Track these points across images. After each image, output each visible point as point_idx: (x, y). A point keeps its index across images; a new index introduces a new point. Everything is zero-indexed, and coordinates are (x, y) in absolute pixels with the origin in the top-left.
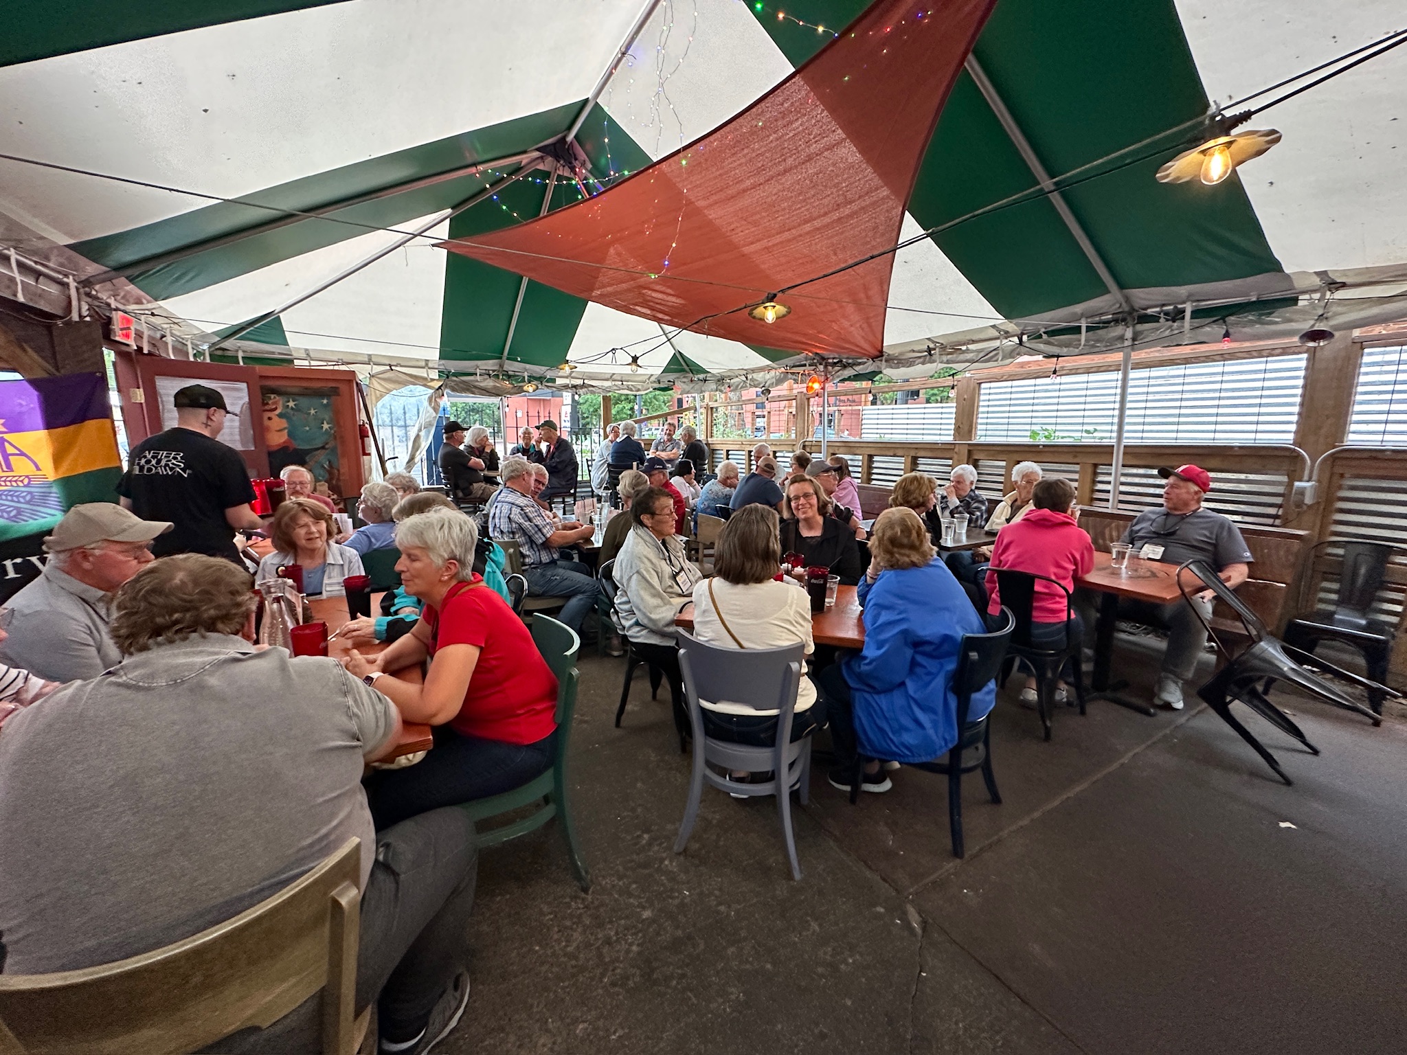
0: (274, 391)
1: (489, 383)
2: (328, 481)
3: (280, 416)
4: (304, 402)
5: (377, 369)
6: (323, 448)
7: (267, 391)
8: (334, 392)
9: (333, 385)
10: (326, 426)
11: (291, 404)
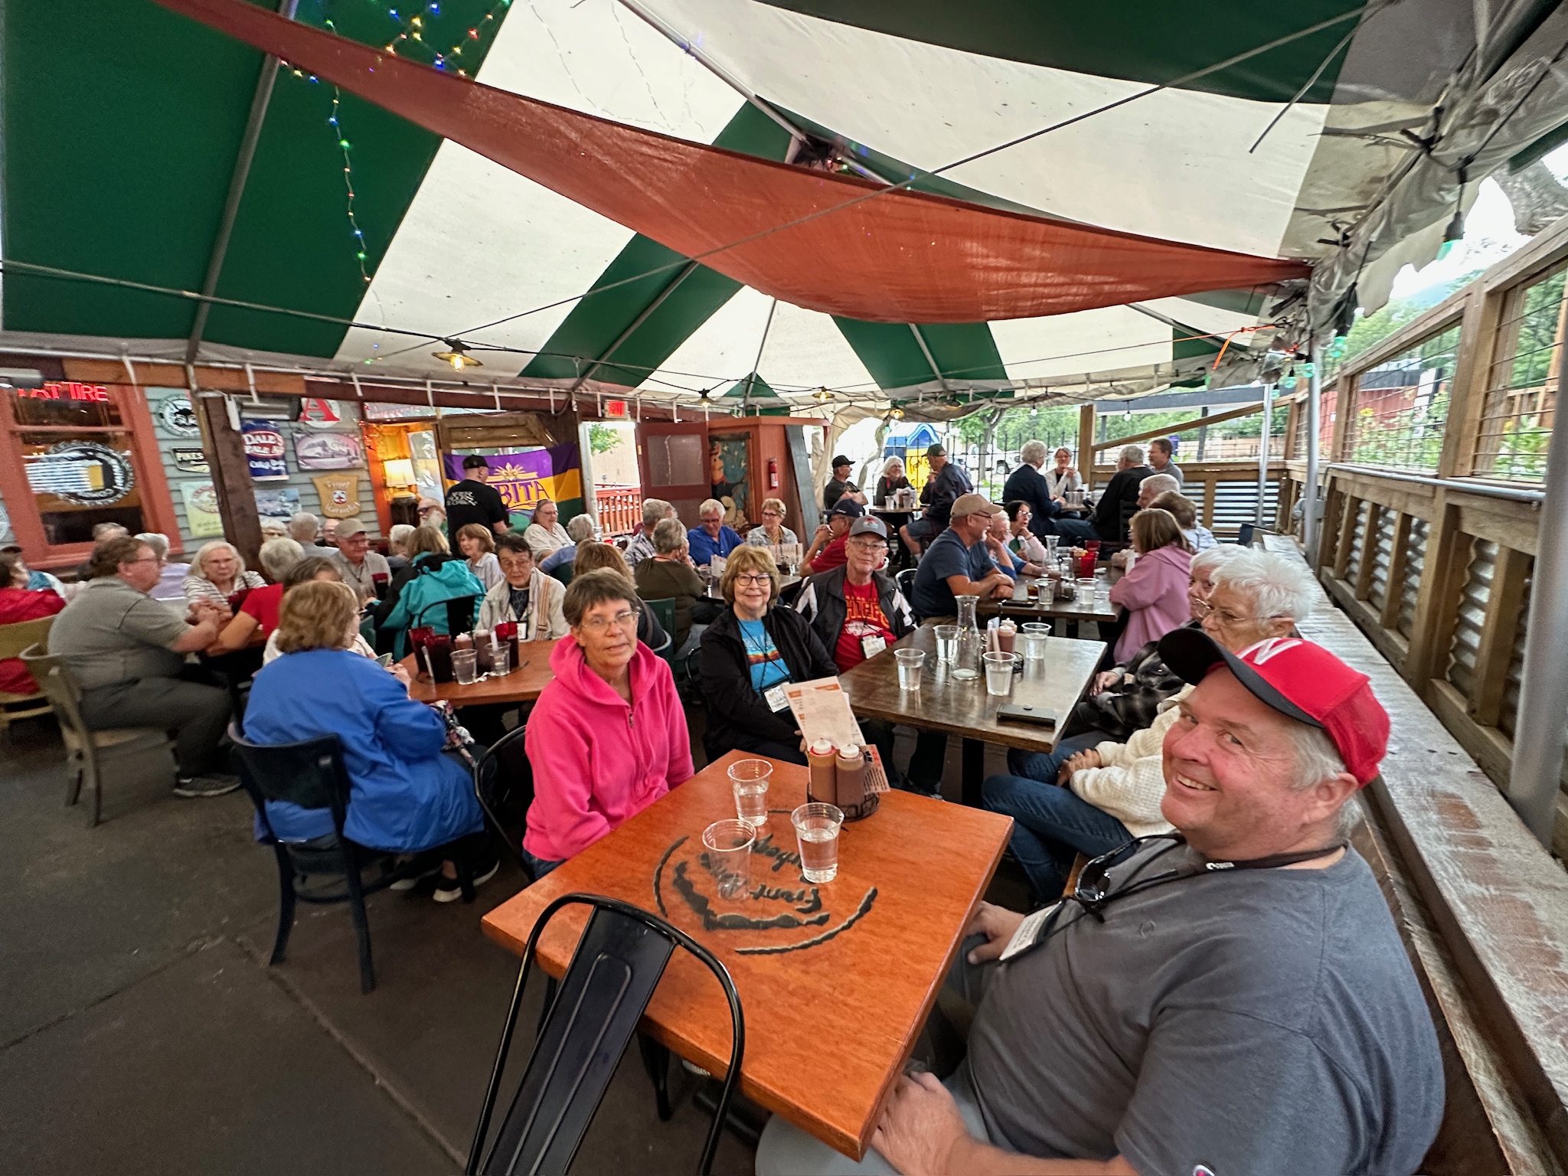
0: (718, 439)
1: (932, 408)
2: (744, 510)
3: (720, 458)
4: (732, 445)
5: (840, 406)
6: (741, 482)
7: (713, 440)
8: (746, 437)
9: (747, 430)
10: (743, 464)
11: (726, 448)
